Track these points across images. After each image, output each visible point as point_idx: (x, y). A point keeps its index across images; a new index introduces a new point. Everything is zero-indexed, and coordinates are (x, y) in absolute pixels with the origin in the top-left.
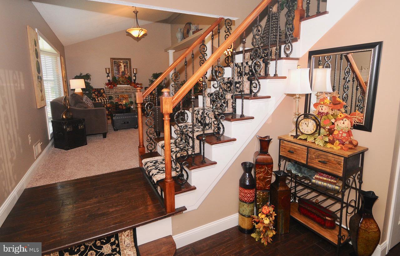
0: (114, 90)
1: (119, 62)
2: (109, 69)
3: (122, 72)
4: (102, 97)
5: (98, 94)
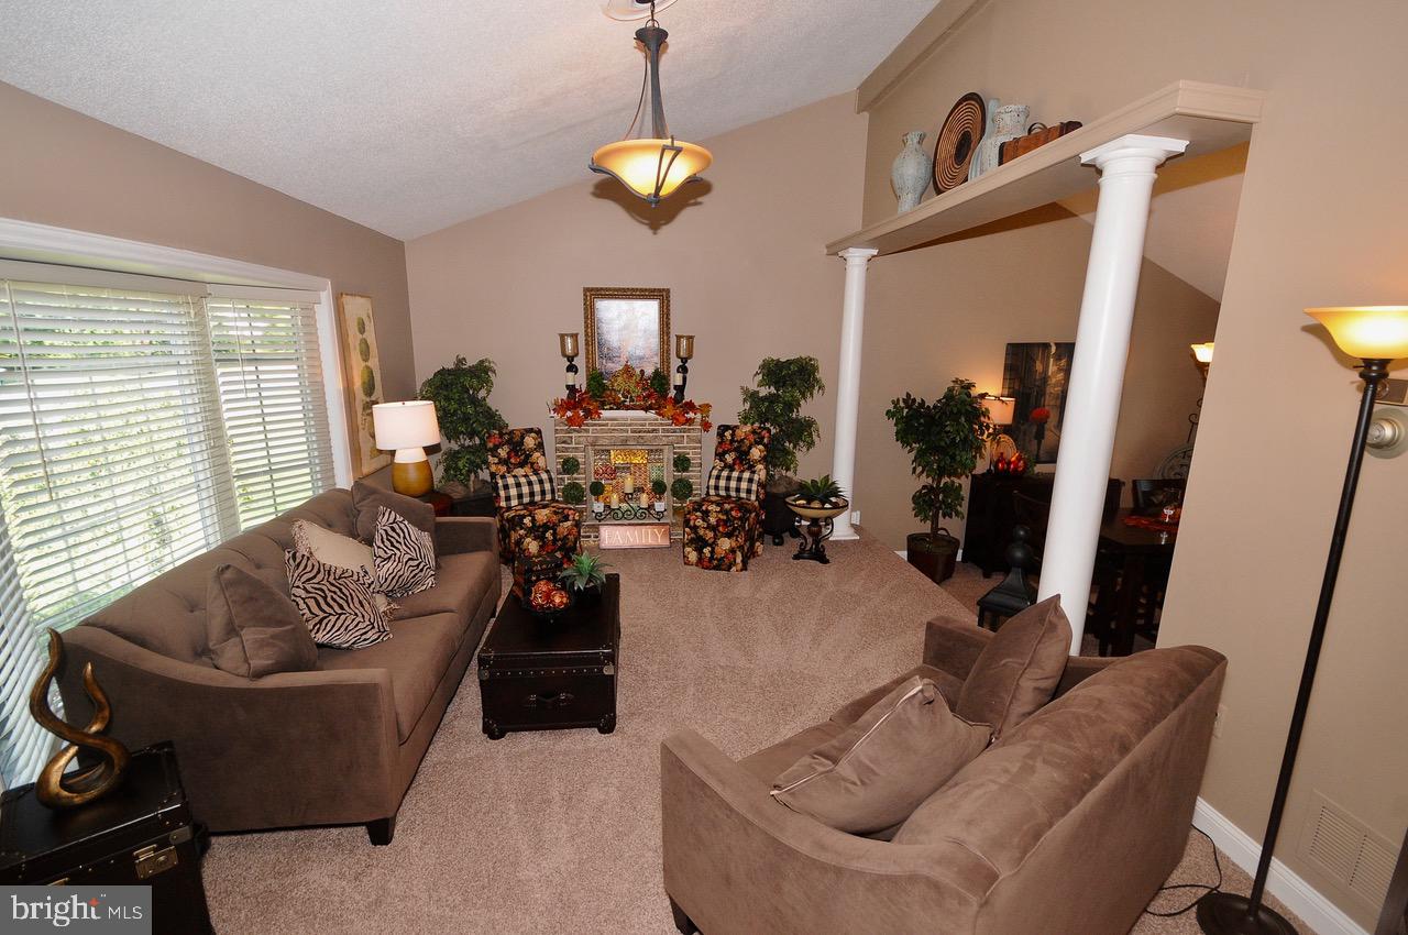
4: (527, 469)
5: (509, 458)
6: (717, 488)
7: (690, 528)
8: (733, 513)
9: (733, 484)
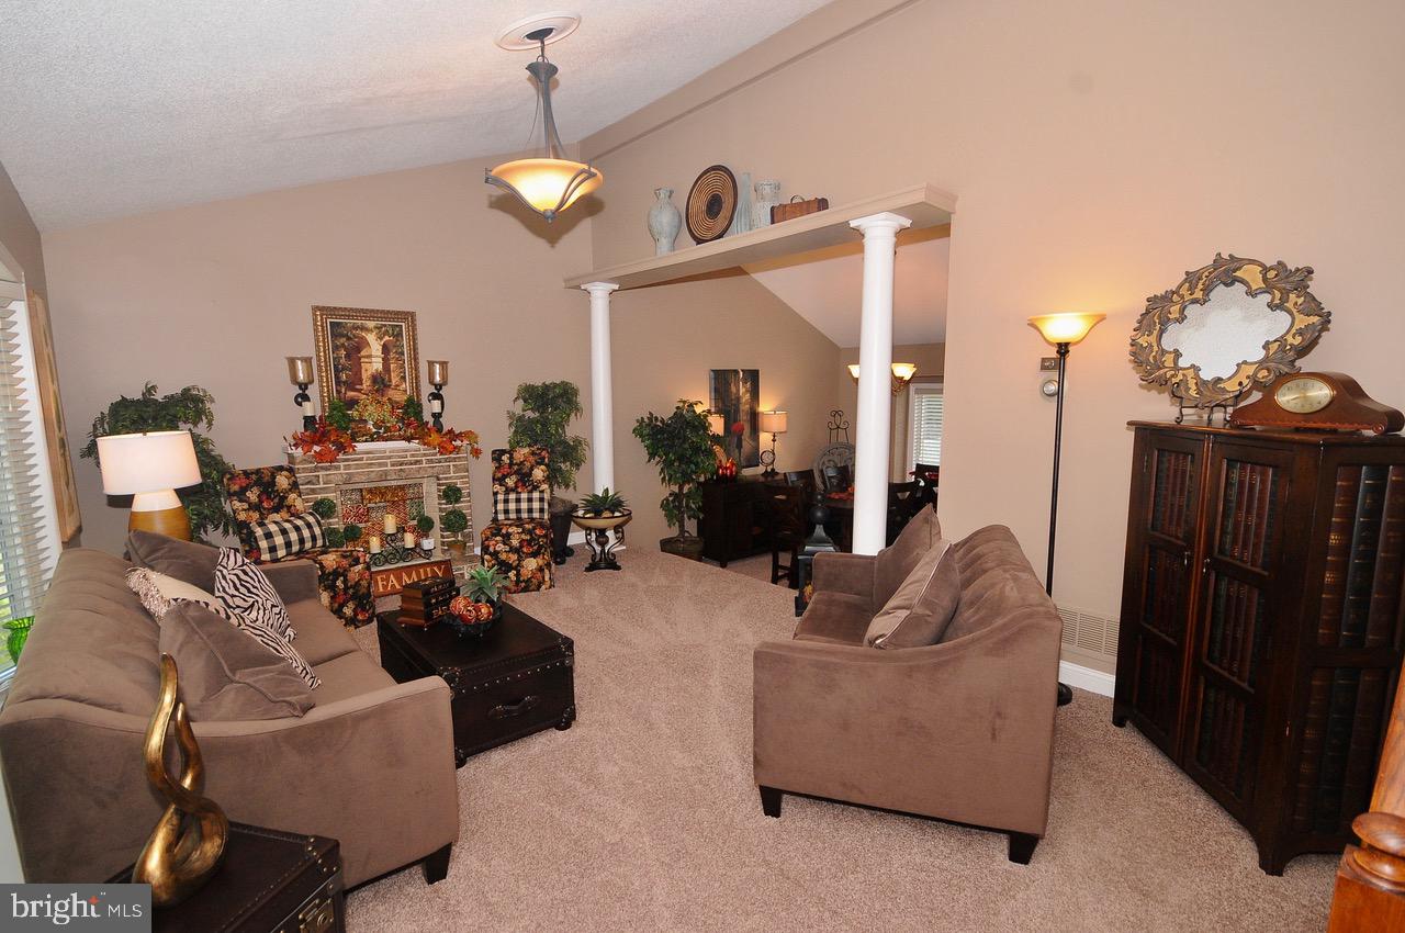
0: (341, 470)
1: (356, 328)
2: (307, 361)
3: (375, 379)
4: (284, 514)
5: (261, 502)
6: (506, 512)
7: (490, 554)
8: (537, 532)
9: (524, 506)
